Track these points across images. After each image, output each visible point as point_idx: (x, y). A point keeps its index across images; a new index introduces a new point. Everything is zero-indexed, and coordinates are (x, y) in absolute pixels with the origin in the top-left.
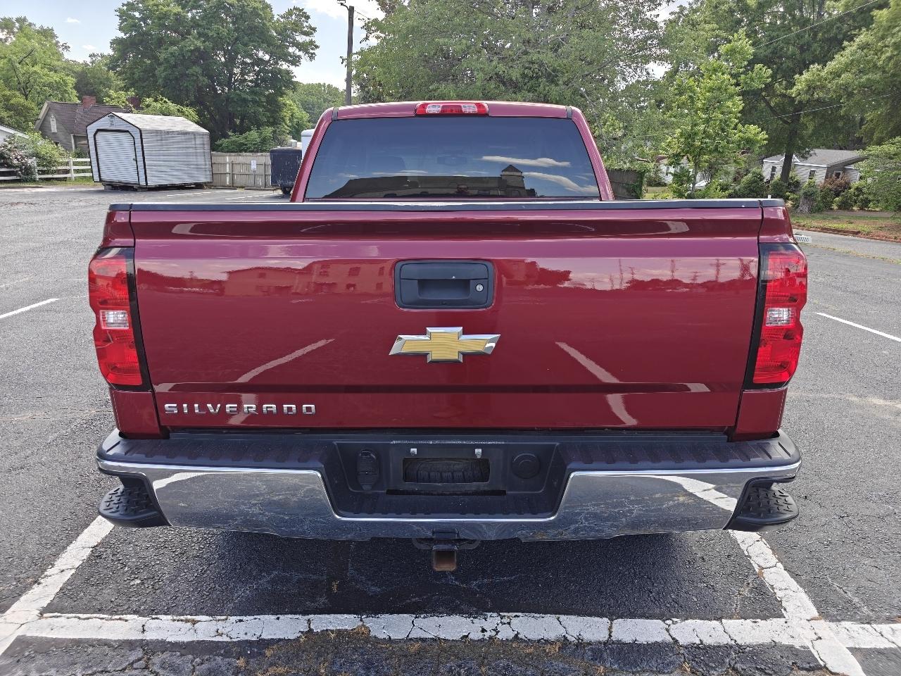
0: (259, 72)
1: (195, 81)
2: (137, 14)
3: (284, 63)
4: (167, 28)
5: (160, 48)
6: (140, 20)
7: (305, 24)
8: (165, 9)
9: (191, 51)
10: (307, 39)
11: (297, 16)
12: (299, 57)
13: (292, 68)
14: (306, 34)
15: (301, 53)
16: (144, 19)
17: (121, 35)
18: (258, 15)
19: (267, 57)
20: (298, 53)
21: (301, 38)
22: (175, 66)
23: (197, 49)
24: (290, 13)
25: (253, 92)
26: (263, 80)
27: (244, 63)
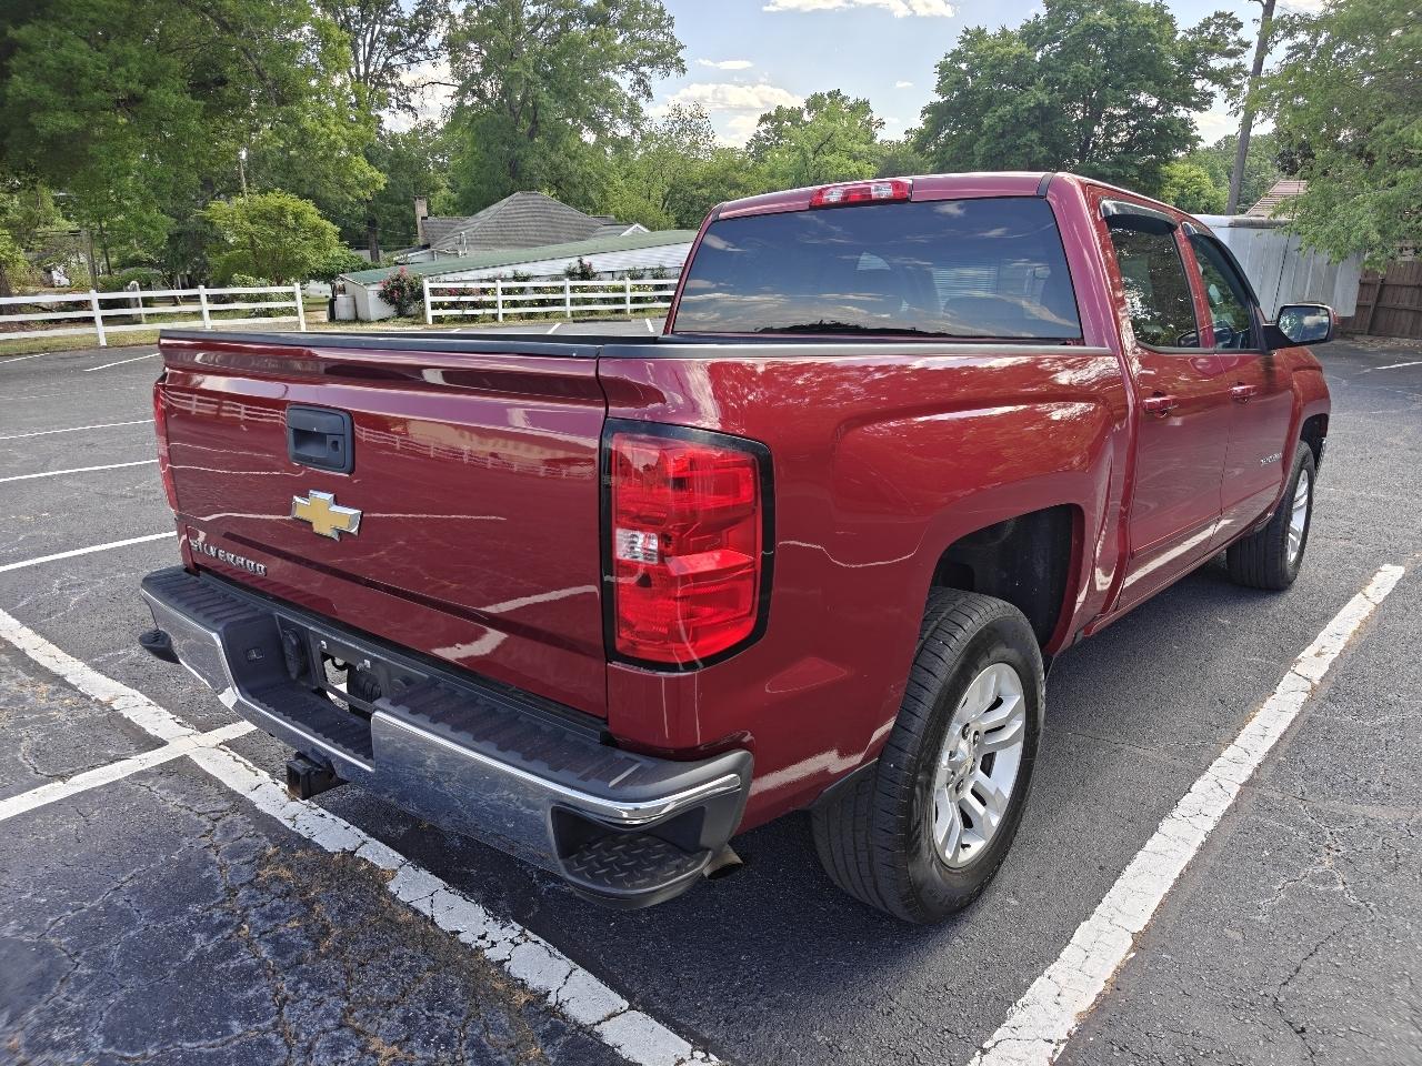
0: (1136, 128)
1: (1026, 154)
2: (964, 66)
3: (1181, 108)
4: (1002, 79)
5: (986, 111)
6: (966, 73)
7: (1232, 38)
8: (1002, 51)
9: (1030, 110)
10: (1232, 62)
11: (1218, 26)
12: (1212, 94)
13: (1195, 115)
14: (1232, 54)
15: (1216, 88)
16: (971, 72)
17: (938, 98)
18: (1149, 36)
19: (1154, 102)
20: (1209, 88)
21: (1217, 63)
22: (1002, 135)
23: (1040, 105)
24: (1206, 24)
25: (1118, 163)
26: (1141, 140)
27: (1111, 117)
